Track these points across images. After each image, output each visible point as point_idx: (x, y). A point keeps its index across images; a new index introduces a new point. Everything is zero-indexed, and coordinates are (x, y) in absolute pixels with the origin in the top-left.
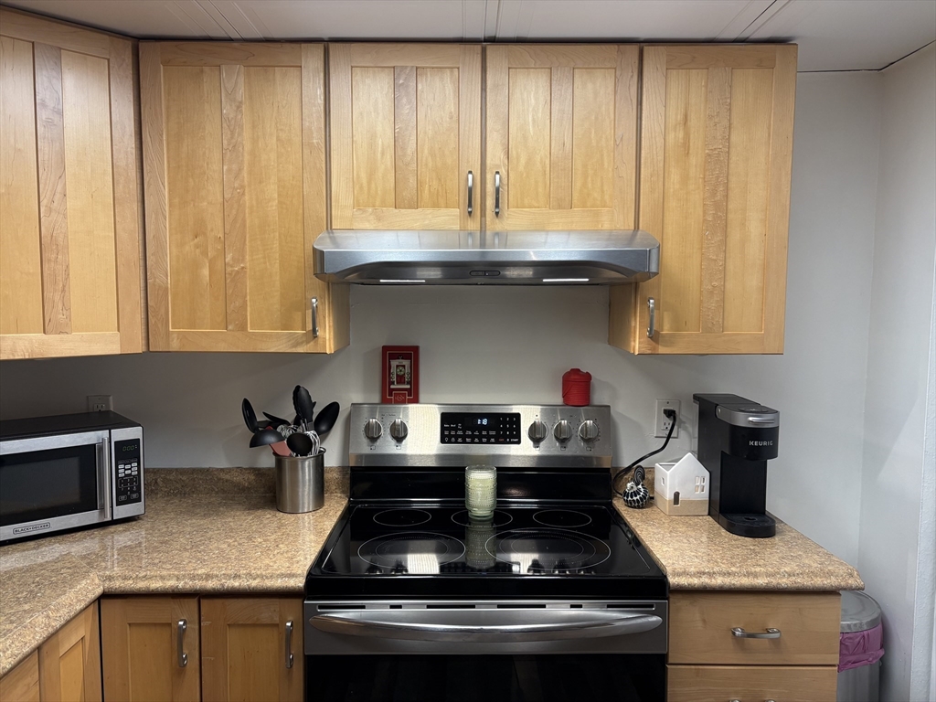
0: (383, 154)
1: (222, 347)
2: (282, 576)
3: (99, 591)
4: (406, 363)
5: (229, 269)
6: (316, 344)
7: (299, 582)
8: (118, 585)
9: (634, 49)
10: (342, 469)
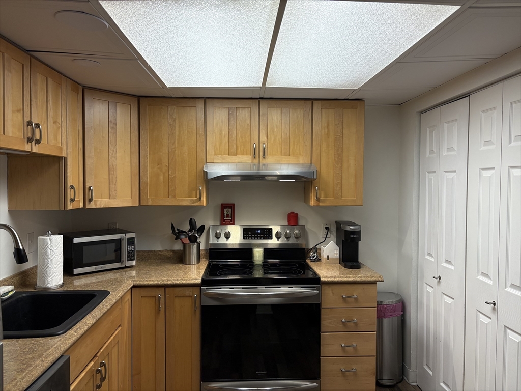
0: (224, 137)
1: (167, 204)
2: (193, 279)
3: (132, 284)
4: (230, 210)
5: (170, 176)
6: (201, 202)
7: (199, 281)
8: (138, 283)
9: (310, 102)
10: (206, 250)
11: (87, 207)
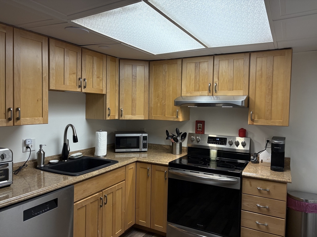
0: (192, 80)
1: (161, 119)
2: (165, 162)
3: (136, 160)
4: (201, 124)
5: (163, 104)
6: (178, 119)
7: (168, 164)
8: (139, 160)
9: (248, 54)
10: (187, 147)
11: (120, 119)
